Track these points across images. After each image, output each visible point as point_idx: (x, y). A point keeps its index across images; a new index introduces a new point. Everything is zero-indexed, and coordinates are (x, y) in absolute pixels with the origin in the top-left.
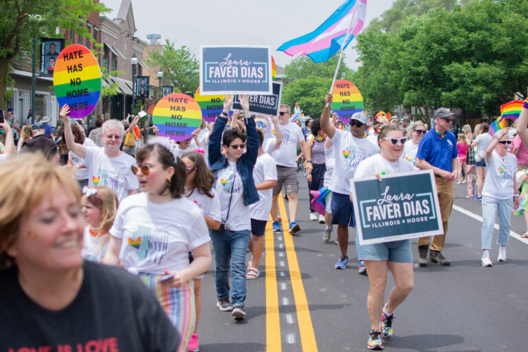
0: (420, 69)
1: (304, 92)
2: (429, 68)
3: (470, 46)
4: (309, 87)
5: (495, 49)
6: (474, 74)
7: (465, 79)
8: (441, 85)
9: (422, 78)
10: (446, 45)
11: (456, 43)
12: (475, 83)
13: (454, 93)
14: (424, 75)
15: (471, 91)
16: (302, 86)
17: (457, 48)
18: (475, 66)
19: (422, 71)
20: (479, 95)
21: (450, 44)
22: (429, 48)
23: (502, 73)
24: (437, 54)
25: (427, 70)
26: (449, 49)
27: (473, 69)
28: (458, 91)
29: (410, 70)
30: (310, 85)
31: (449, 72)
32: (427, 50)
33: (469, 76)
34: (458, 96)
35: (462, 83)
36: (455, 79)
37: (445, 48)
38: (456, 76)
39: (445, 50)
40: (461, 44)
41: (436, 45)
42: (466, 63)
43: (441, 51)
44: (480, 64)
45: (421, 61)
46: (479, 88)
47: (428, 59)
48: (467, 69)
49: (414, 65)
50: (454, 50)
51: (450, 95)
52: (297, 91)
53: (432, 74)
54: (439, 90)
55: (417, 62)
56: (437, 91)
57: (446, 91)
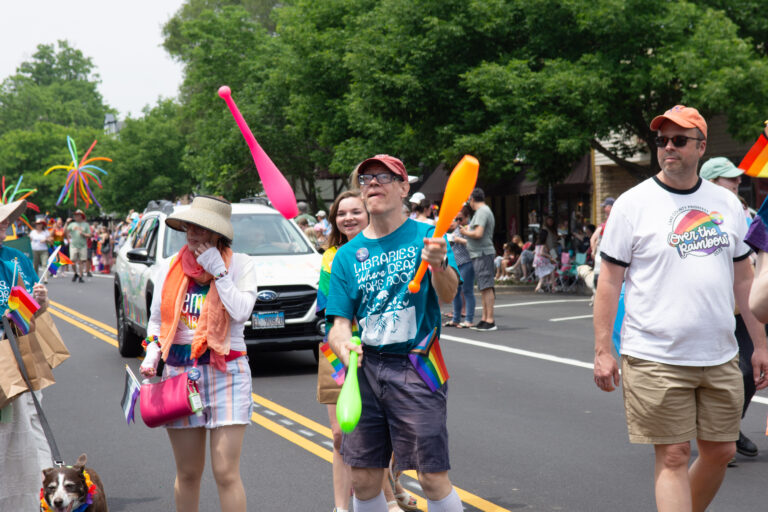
0: (399, 80)
1: (28, 162)
2: (420, 77)
3: (519, 18)
4: (38, 149)
5: (584, 24)
6: (538, 87)
7: (515, 101)
8: (451, 119)
9: (404, 101)
10: (460, 17)
11: (484, 15)
12: (542, 108)
13: (489, 134)
14: (411, 95)
15: (532, 129)
16: (23, 146)
17: (487, 26)
18: (536, 68)
19: (405, 87)
20: (552, 137)
21: (469, 17)
22: (417, 28)
23: (605, 83)
24: (438, 42)
25: (416, 84)
26: (465, 28)
27: (533, 74)
28: (500, 129)
29: (375, 81)
30: (42, 144)
31: (478, 85)
32: (412, 35)
33: (526, 92)
34: (499, 140)
35: (509, 109)
36: (490, 102)
37: (458, 24)
38: (493, 96)
39: (457, 30)
40: (497, 15)
41: (435, 20)
42: (516, 63)
43: (446, 32)
44: (548, 63)
45: (400, 61)
46: (551, 122)
47: (417, 54)
48: (519, 76)
49: (383, 70)
50: (481, 30)
51: (479, 141)
52: (11, 159)
53: (428, 92)
54: (446, 129)
55: (391, 60)
56: (443, 135)
57: (466, 132)
